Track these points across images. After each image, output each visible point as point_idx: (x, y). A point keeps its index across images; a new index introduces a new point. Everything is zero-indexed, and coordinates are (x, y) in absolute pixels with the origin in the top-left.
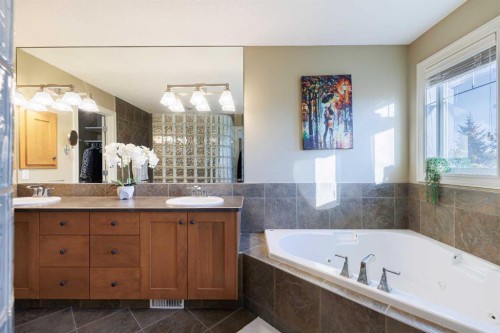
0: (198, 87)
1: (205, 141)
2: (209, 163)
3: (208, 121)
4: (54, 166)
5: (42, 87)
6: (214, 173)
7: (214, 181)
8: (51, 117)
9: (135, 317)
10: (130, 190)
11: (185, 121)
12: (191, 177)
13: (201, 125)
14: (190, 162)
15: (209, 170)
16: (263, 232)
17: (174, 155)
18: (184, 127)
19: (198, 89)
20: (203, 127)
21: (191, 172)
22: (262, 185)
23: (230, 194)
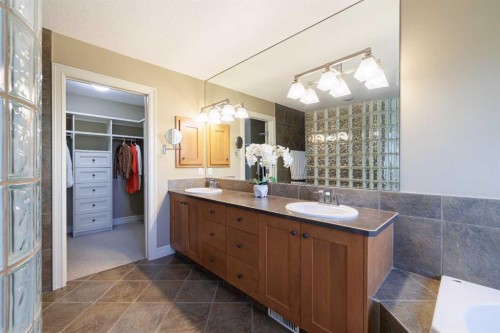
0: (327, 67)
1: (363, 135)
2: (368, 162)
3: (367, 111)
4: (227, 165)
5: (213, 105)
6: (375, 175)
7: (376, 185)
8: (225, 128)
9: (253, 317)
10: (264, 190)
11: (338, 115)
12: (344, 179)
13: (357, 116)
14: (344, 162)
15: (368, 171)
16: (439, 279)
17: (326, 153)
18: (338, 121)
19: (328, 70)
20: (360, 119)
21: (345, 173)
22: (438, 198)
23: (375, 206)
